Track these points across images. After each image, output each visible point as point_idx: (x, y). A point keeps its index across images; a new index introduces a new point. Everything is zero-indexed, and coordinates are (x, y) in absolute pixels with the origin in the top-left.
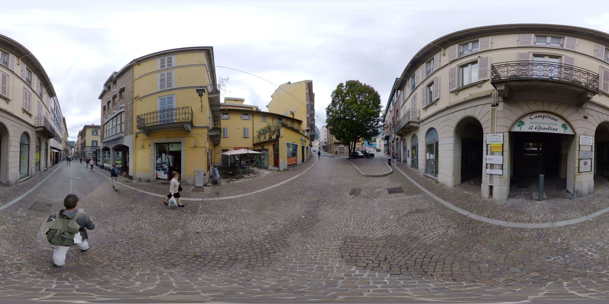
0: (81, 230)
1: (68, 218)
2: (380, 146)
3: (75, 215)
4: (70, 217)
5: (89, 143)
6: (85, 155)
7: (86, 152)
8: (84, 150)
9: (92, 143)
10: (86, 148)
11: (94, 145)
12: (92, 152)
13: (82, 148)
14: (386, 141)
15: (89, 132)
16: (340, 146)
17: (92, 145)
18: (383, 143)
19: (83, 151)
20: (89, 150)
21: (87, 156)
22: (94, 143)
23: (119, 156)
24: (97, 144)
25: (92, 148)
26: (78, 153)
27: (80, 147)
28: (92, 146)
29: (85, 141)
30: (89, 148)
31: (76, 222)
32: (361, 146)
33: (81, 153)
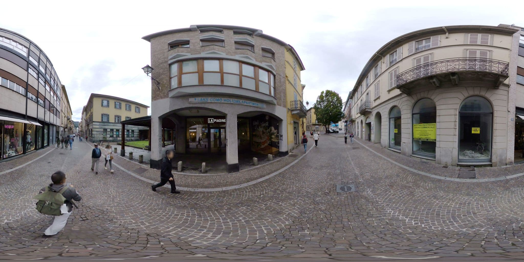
0: (67, 202)
1: (55, 191)
2: (341, 126)
3: (62, 188)
4: (58, 190)
5: (97, 117)
6: (92, 134)
7: (93, 130)
8: (90, 127)
9: (102, 118)
10: (94, 123)
11: (104, 121)
12: (102, 130)
13: (88, 125)
14: (346, 124)
15: (97, 102)
16: (316, 127)
17: (102, 120)
18: (344, 124)
19: (88, 129)
20: (98, 127)
21: (95, 136)
22: (104, 117)
23: (135, 136)
24: (108, 118)
25: (102, 124)
26: (82, 131)
27: (84, 125)
28: (102, 122)
29: (92, 115)
30: (98, 124)
31: (62, 195)
32: (332, 127)
33: (86, 131)
